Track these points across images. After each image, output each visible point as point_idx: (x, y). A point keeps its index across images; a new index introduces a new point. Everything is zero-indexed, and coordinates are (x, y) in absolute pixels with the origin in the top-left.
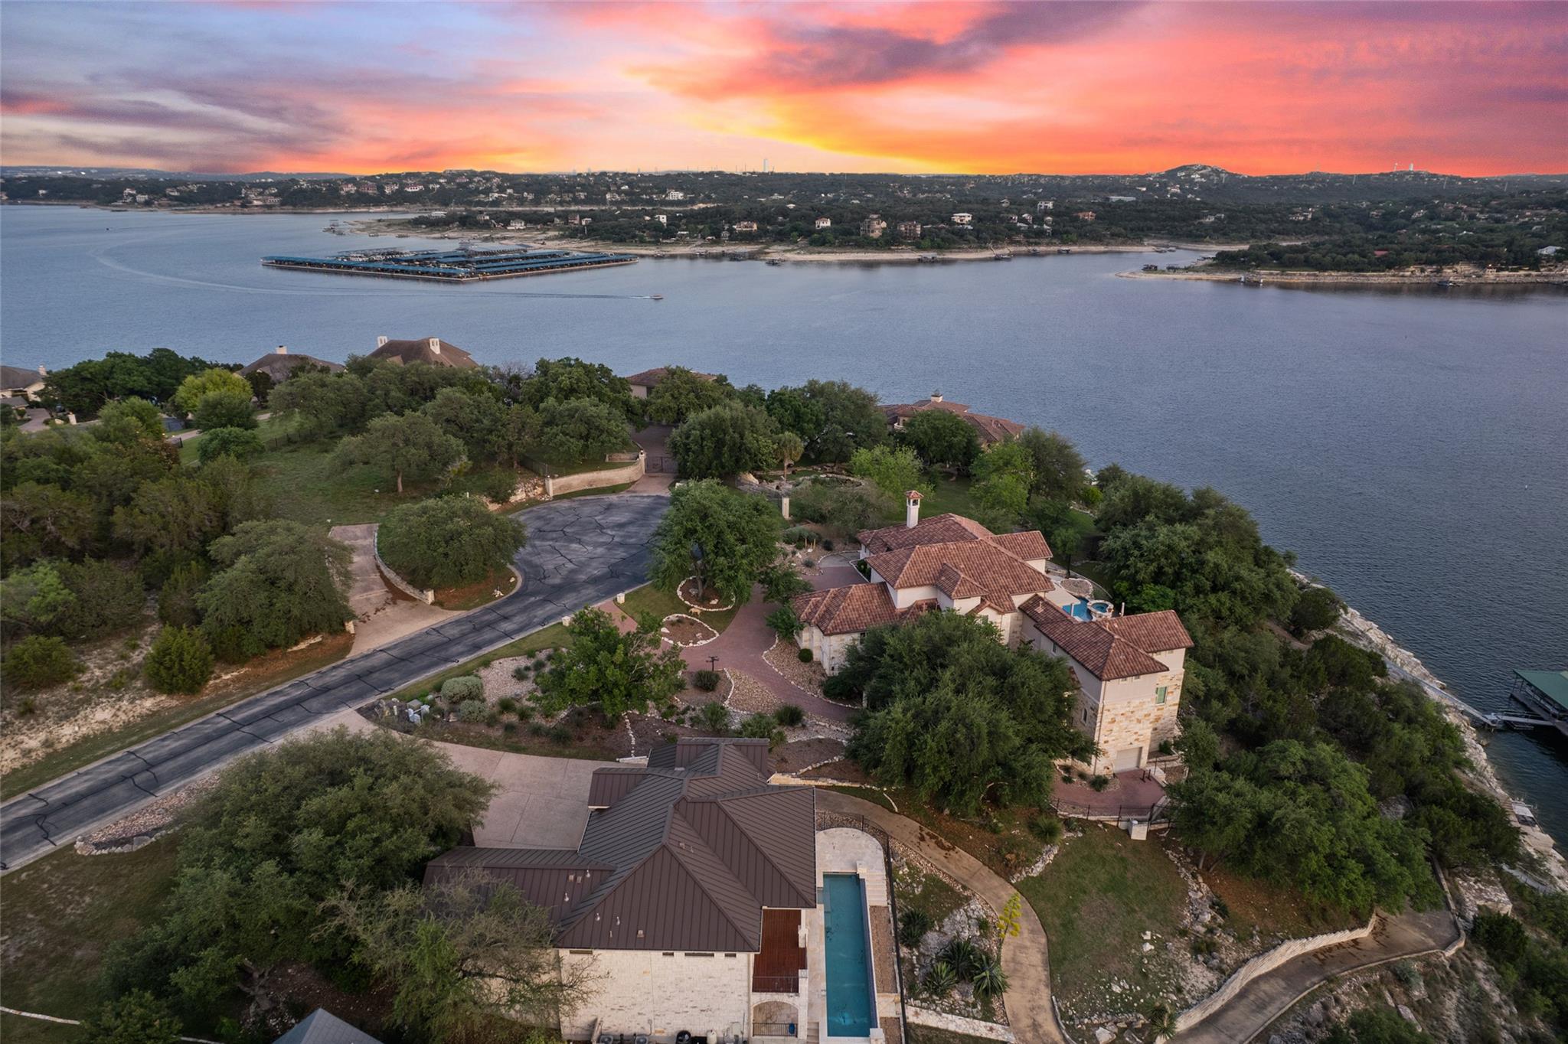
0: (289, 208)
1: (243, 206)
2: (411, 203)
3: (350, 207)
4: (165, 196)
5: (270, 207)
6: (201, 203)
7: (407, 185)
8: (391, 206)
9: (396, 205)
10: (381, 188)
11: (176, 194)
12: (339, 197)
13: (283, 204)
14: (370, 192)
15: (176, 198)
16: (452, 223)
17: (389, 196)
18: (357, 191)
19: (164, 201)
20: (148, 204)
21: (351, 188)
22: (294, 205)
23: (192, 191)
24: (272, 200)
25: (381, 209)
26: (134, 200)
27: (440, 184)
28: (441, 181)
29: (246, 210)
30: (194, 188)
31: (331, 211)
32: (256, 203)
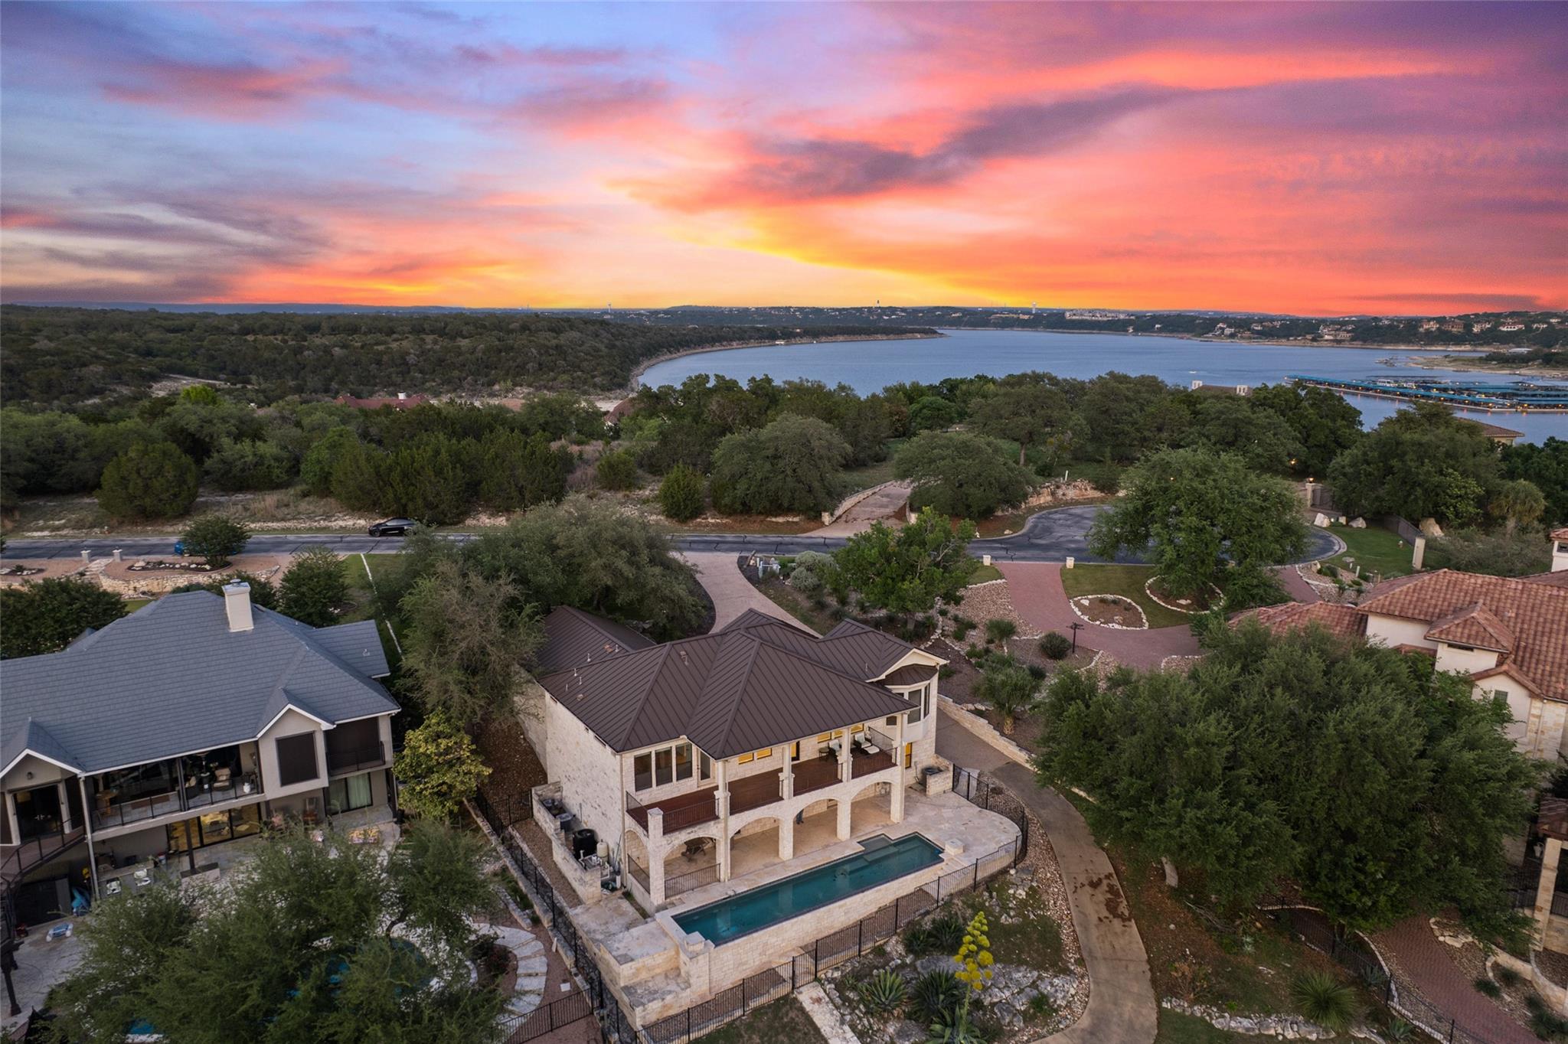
0: (1358, 343)
1: (1314, 340)
2: (1502, 344)
3: (1425, 345)
4: (1249, 330)
5: (1339, 342)
6: (1279, 337)
7: (1503, 324)
8: (1475, 345)
9: (1481, 345)
10: (1468, 327)
11: (1259, 328)
12: (1415, 334)
13: (1353, 339)
14: (1454, 330)
15: (1258, 332)
16: (1534, 360)
17: (1476, 335)
18: (1438, 329)
19: (1247, 334)
20: (1232, 336)
21: (1433, 326)
22: (1365, 341)
23: (1275, 327)
24: (1343, 335)
25: (1463, 348)
26: (1223, 333)
27: (1549, 324)
28: (1553, 321)
29: (1315, 344)
30: (1278, 324)
31: (1403, 347)
32: (1327, 337)
